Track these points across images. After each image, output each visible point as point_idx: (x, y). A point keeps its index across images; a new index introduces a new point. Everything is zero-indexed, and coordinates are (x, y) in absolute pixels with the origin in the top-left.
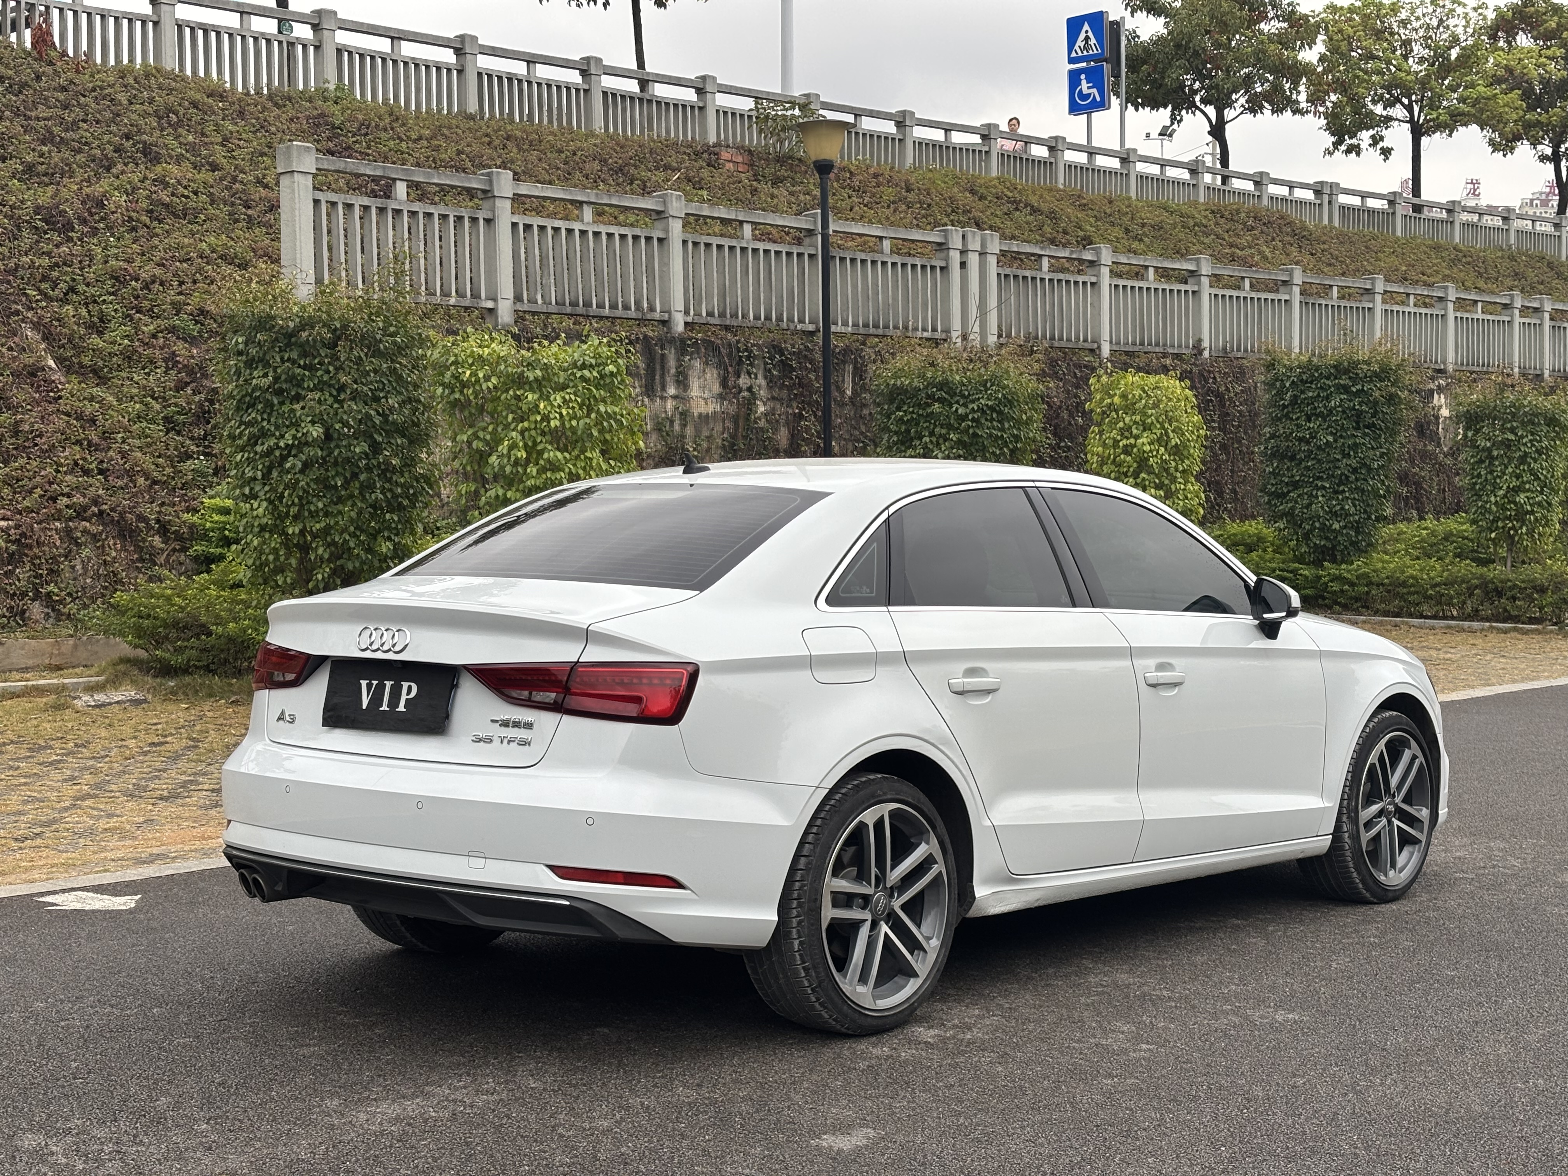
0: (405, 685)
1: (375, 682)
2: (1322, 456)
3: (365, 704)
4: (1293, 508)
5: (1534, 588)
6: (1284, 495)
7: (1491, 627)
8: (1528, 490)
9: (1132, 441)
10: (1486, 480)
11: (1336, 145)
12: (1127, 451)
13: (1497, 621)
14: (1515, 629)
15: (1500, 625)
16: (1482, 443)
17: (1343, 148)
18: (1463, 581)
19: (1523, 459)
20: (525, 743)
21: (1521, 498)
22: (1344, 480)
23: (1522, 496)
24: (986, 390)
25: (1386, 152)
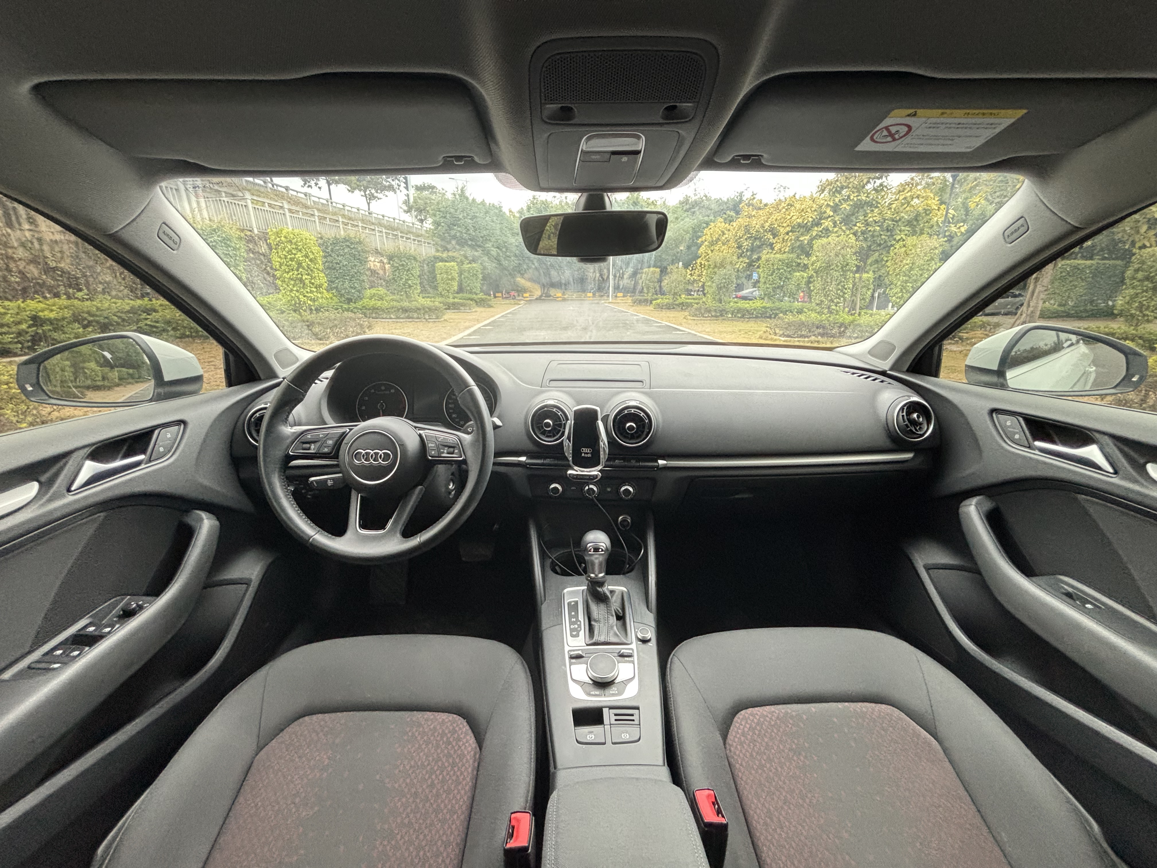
2: (345, 268)
4: (337, 286)
5: (417, 308)
6: (334, 282)
8: (411, 280)
9: (293, 256)
10: (398, 276)
11: (305, 184)
12: (292, 260)
13: (406, 319)
16: (396, 265)
17: (307, 186)
18: (395, 307)
19: (408, 270)
21: (410, 282)
22: (353, 276)
24: (216, 233)
25: (320, 188)
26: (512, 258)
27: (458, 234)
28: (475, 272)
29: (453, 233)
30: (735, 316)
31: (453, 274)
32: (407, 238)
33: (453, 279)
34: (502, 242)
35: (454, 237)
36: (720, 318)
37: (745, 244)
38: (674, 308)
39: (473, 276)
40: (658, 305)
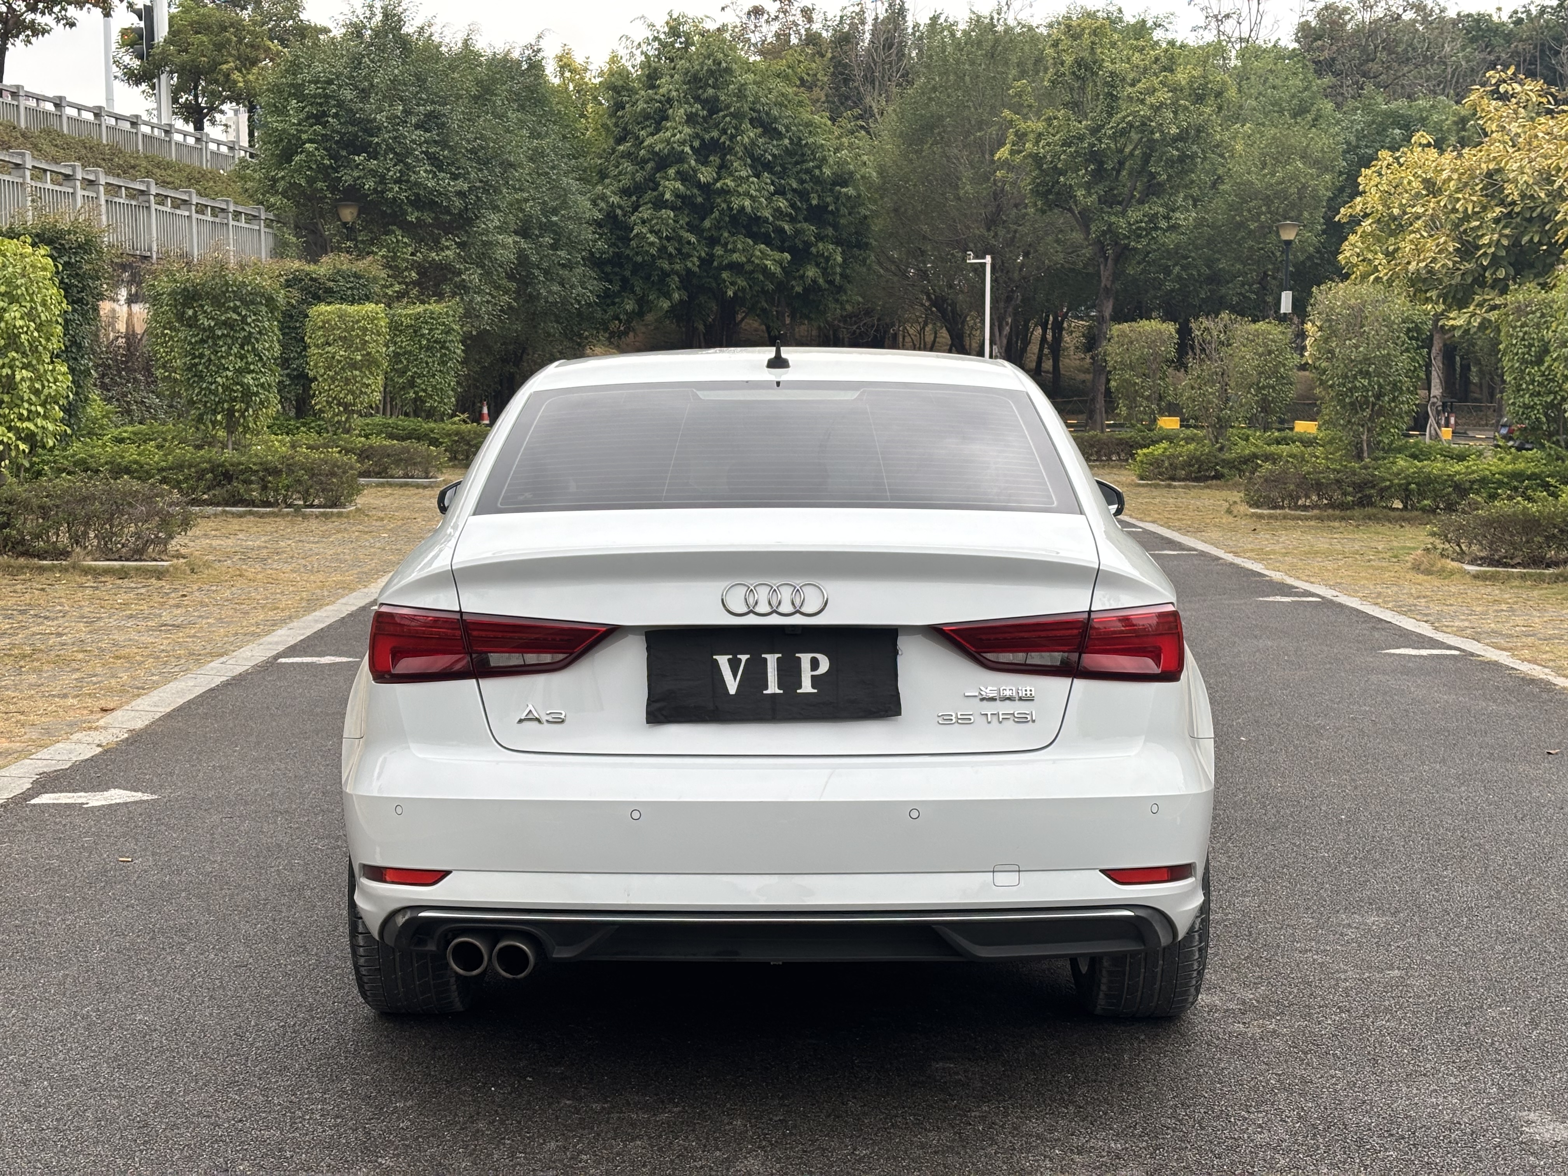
0: (805, 659)
1: (744, 658)
3: (732, 686)
5: (266, 470)
7: (224, 511)
8: (253, 371)
10: (210, 360)
13: (227, 505)
14: (251, 513)
15: (234, 509)
18: (190, 466)
20: (1023, 720)
21: (248, 379)
23: (249, 376)
26: (580, 270)
27: (369, 184)
28: (437, 334)
29: (347, 177)
30: (1414, 508)
31: (372, 348)
32: (179, 204)
33: (370, 362)
34: (537, 211)
35: (353, 194)
36: (1357, 512)
37: (1486, 240)
38: (1218, 476)
39: (428, 348)
40: (1156, 463)
